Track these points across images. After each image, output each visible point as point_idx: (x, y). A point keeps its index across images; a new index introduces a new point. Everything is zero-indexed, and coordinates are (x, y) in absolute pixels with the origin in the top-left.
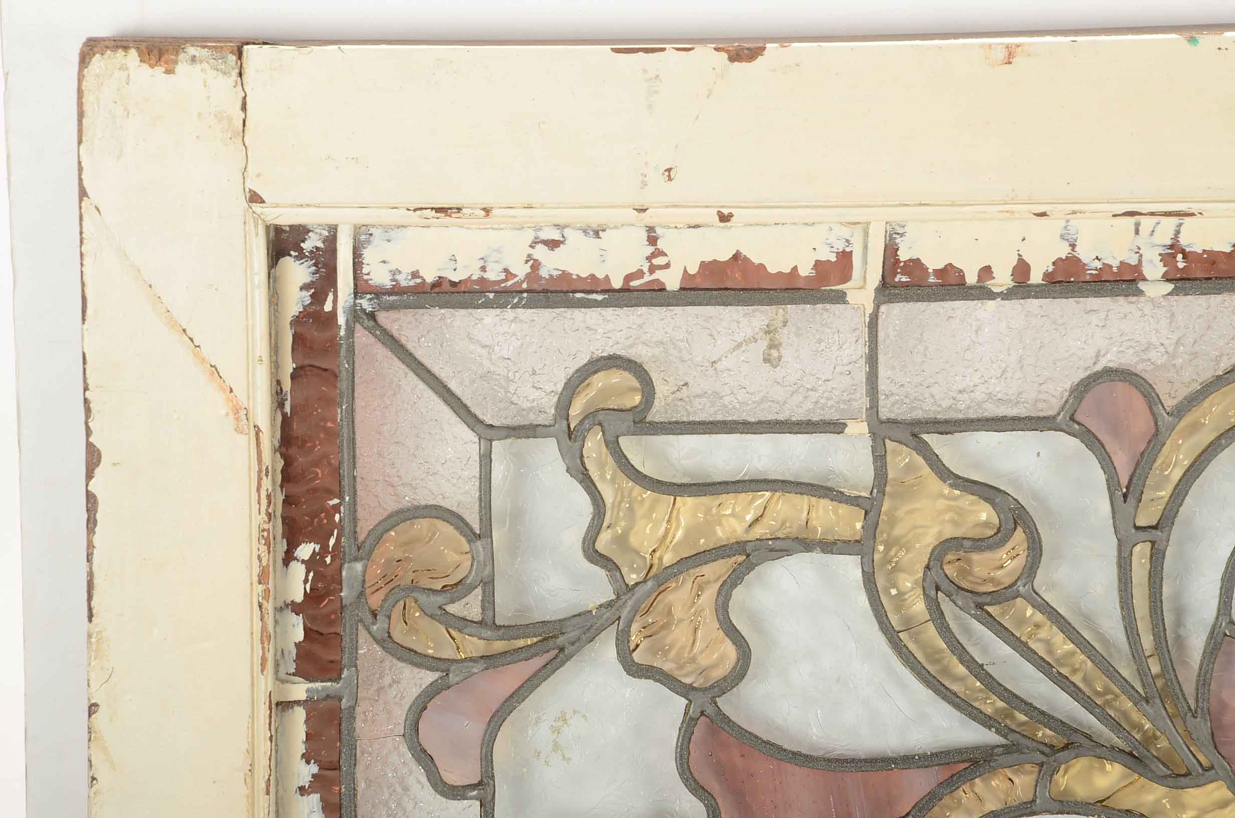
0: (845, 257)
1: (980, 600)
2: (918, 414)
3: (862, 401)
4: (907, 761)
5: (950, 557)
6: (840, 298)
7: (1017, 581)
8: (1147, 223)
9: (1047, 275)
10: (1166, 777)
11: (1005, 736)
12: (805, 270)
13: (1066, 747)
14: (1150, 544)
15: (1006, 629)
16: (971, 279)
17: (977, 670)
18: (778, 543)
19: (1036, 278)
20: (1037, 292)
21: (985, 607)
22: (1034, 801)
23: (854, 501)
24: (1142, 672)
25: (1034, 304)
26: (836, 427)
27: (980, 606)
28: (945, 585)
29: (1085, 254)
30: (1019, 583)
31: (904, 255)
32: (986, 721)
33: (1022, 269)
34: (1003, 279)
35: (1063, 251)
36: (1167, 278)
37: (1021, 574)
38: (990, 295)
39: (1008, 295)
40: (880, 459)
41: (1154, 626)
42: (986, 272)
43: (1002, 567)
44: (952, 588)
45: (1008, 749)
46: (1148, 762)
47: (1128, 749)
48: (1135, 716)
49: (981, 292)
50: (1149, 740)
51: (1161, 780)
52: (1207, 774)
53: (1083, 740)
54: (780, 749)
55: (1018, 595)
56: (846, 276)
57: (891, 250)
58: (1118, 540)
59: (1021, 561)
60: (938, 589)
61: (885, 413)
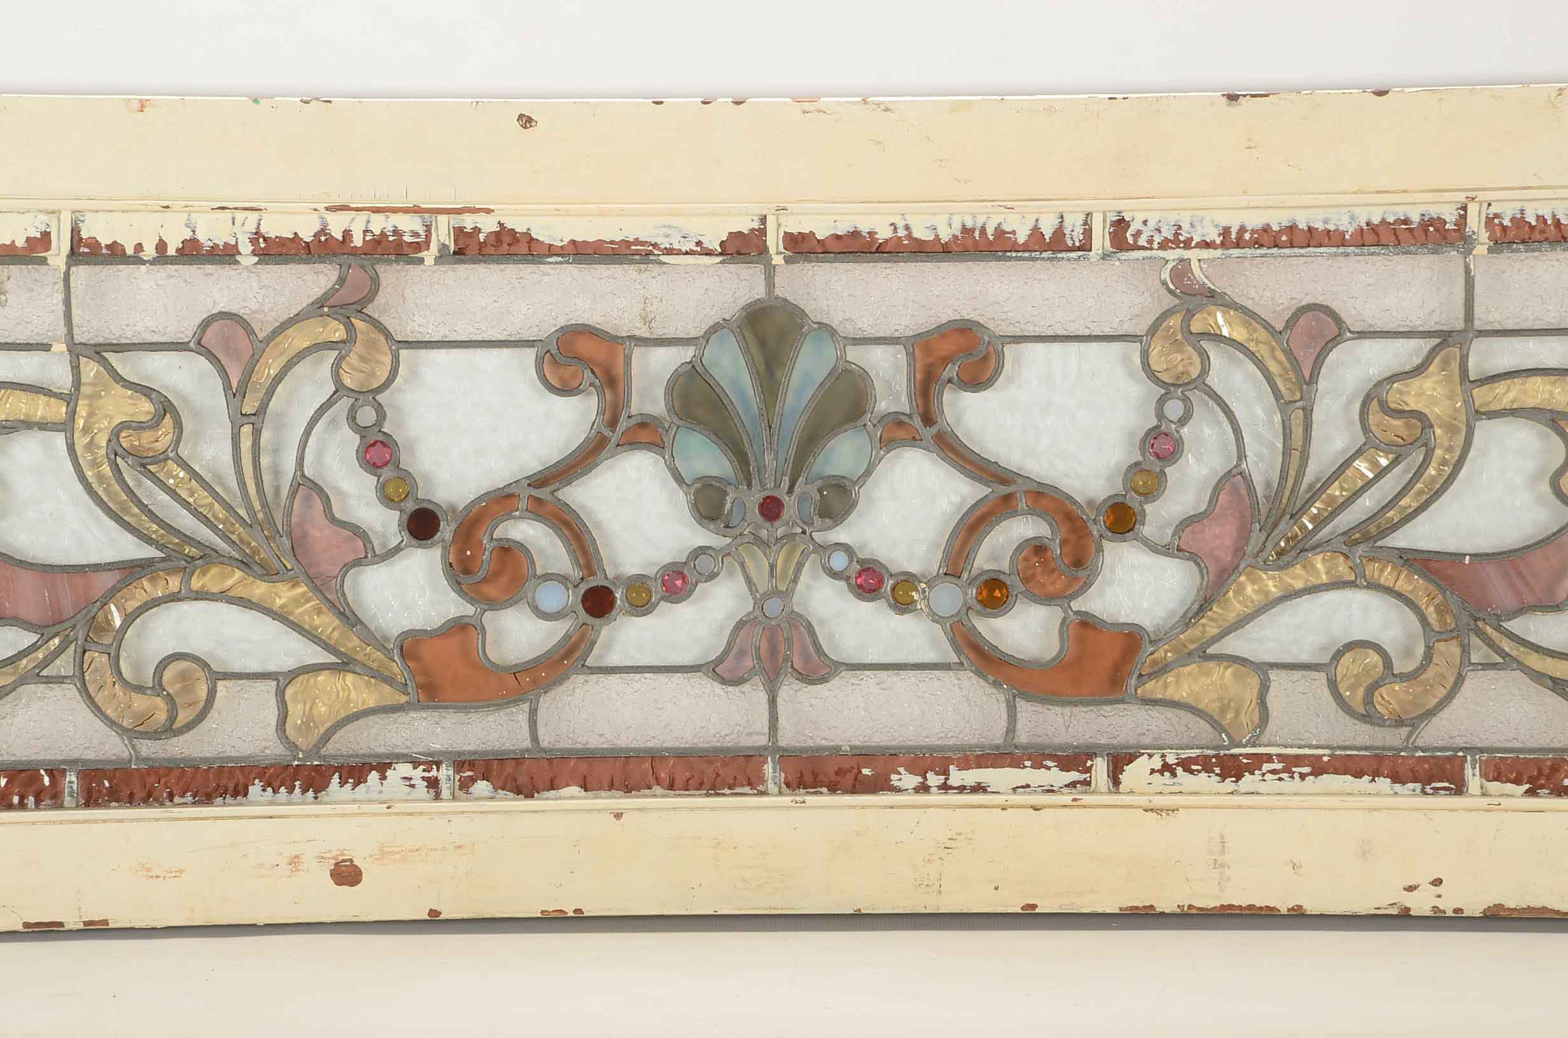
0: (46, 235)
1: (144, 461)
2: (101, 340)
3: (62, 330)
4: (97, 568)
5: (123, 434)
6: (43, 261)
7: (167, 449)
8: (240, 216)
9: (178, 250)
10: (264, 575)
11: (161, 551)
12: (20, 243)
13: (201, 557)
14: (251, 426)
15: (161, 481)
16: (130, 251)
17: (144, 509)
18: (9, 423)
19: (171, 251)
20: (172, 261)
21: (148, 467)
22: (180, 591)
23: (58, 396)
24: (250, 508)
25: (171, 269)
26: (45, 347)
27: (144, 466)
28: (120, 451)
29: (202, 237)
30: (169, 450)
31: (85, 235)
32: (148, 540)
33: (162, 246)
34: (150, 252)
35: (188, 235)
36: (254, 253)
37: (170, 445)
38: (143, 262)
39: (153, 262)
40: (76, 369)
41: (256, 478)
42: (139, 247)
43: (157, 441)
44: (125, 453)
45: (163, 560)
46: (252, 566)
47: (240, 559)
48: (246, 537)
49: (136, 260)
50: (255, 551)
51: (261, 577)
52: (290, 573)
53: (212, 553)
54: (11, 558)
55: (168, 458)
56: (47, 248)
57: (75, 232)
58: (232, 422)
59: (169, 437)
60: (116, 455)
61: (78, 338)
